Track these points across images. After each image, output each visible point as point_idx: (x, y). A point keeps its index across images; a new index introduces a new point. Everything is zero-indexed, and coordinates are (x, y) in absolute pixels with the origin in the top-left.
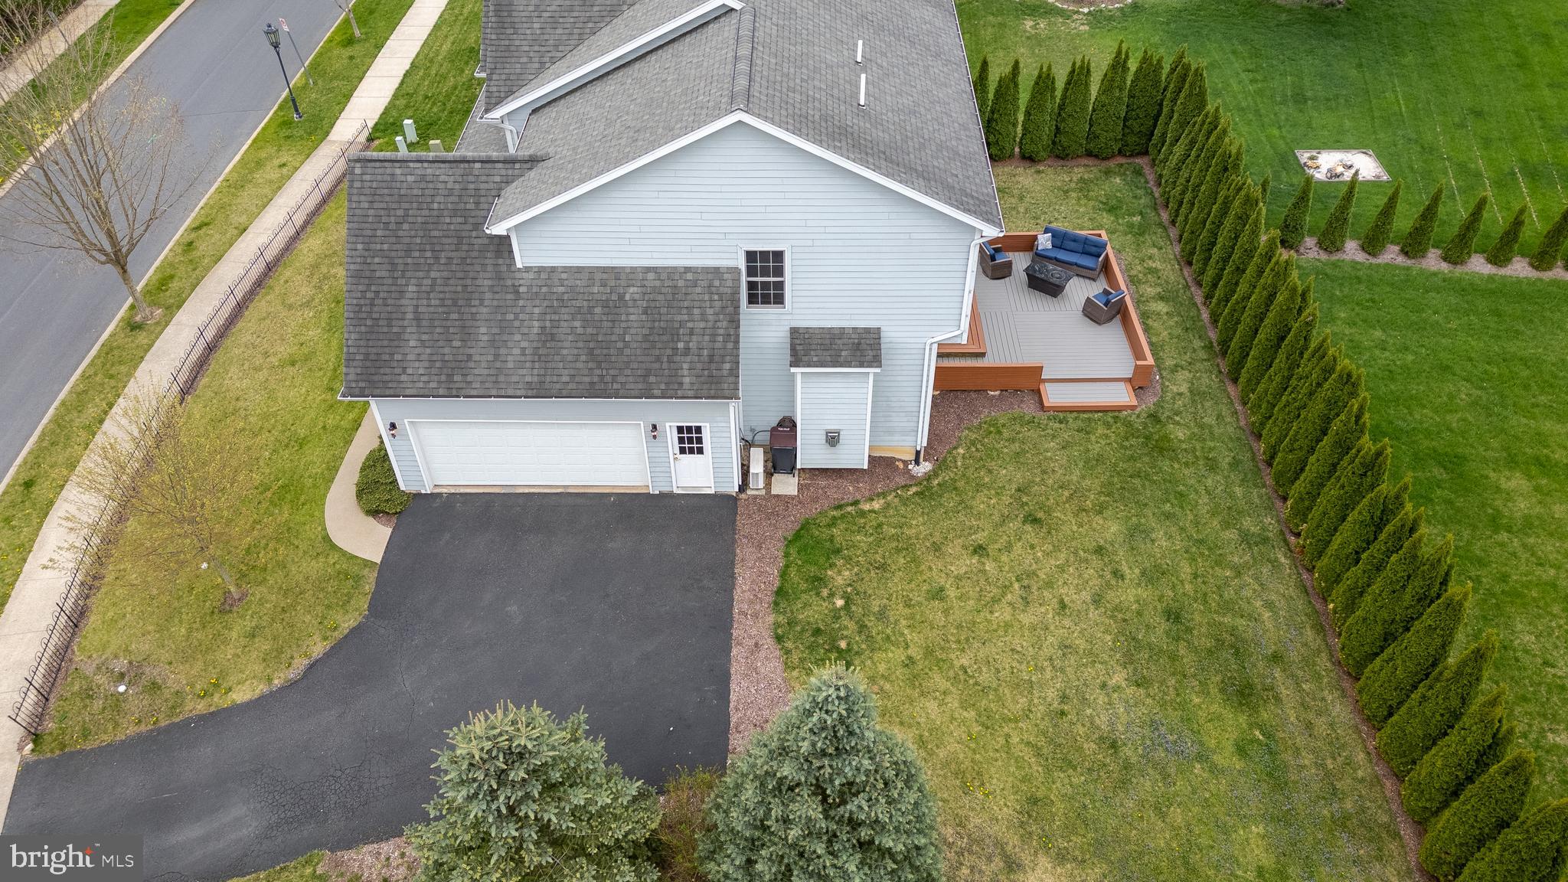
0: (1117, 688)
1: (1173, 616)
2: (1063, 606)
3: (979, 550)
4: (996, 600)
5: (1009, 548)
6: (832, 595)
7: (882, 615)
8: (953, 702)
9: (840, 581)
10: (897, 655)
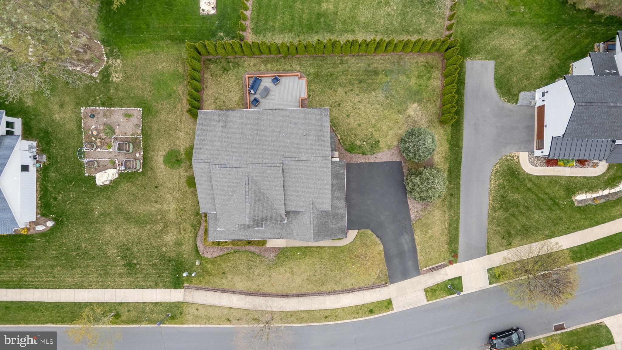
0: (376, 95)
1: (360, 82)
2: (359, 102)
3: (348, 116)
4: (359, 114)
5: (347, 110)
6: (363, 144)
7: (367, 135)
8: (382, 123)
9: (359, 143)
10: (374, 133)
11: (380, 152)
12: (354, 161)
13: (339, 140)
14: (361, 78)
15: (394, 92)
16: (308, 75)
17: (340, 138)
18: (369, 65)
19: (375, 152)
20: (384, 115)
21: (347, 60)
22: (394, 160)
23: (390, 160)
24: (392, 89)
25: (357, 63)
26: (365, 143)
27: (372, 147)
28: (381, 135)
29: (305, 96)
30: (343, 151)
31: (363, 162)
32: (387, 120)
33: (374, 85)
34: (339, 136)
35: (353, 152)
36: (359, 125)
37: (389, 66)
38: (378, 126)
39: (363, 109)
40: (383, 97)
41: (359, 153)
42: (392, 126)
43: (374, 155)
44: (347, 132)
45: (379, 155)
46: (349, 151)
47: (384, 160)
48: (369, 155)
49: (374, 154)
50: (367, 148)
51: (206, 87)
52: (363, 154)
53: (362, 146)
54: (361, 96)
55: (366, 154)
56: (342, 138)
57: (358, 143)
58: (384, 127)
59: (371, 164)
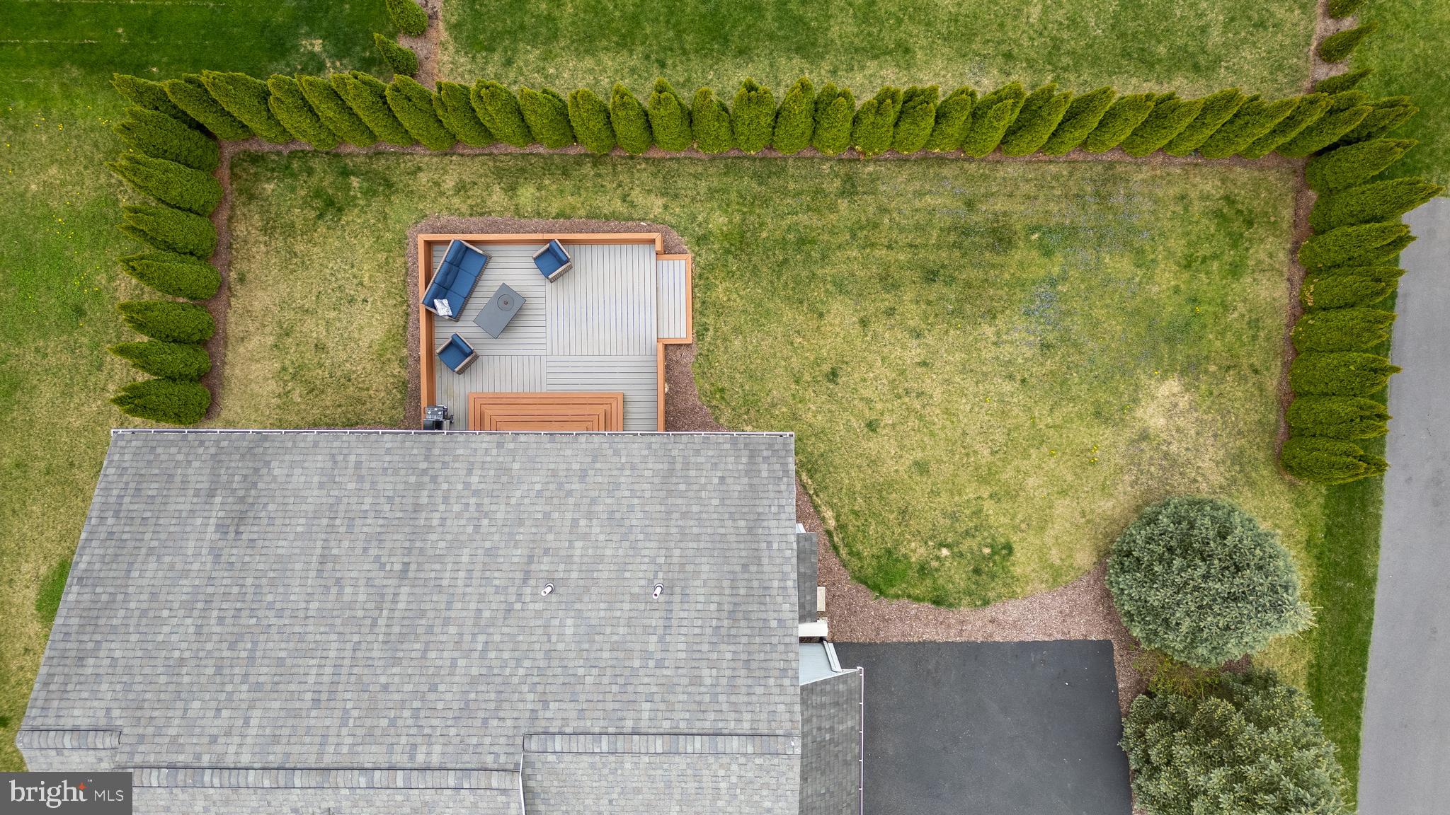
0: (998, 334)
2: (924, 364)
4: (921, 418)
5: (868, 401)
6: (938, 558)
7: (954, 517)
8: (1025, 465)
9: (922, 550)
10: (989, 507)
11: (1014, 595)
12: (894, 633)
13: (829, 533)
14: (933, 258)
15: (1077, 326)
16: (701, 240)
17: (832, 523)
18: (970, 205)
19: (991, 595)
20: (1034, 425)
21: (874, 179)
22: (1076, 634)
23: (1059, 637)
24: (1069, 313)
25: (919, 194)
26: (945, 552)
27: (977, 571)
28: (1020, 516)
29: (680, 330)
30: (847, 585)
31: (940, 638)
32: (1044, 449)
33: (991, 292)
34: (828, 514)
35: (892, 591)
36: (922, 467)
37: (1059, 211)
38: (1007, 475)
39: (938, 395)
40: (1029, 344)
41: (917, 599)
42: (1070, 478)
43: (989, 612)
44: (867, 499)
45: (1012, 610)
46: (875, 587)
47: (1032, 634)
48: (965, 610)
49: (986, 603)
50: (956, 576)
51: (242, 279)
52: (937, 602)
53: (935, 564)
54: (930, 340)
55: (951, 605)
56: (842, 527)
57: (917, 551)
58: (1031, 482)
59: (972, 652)
